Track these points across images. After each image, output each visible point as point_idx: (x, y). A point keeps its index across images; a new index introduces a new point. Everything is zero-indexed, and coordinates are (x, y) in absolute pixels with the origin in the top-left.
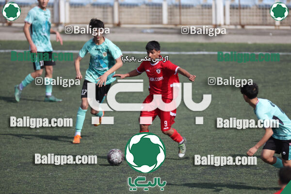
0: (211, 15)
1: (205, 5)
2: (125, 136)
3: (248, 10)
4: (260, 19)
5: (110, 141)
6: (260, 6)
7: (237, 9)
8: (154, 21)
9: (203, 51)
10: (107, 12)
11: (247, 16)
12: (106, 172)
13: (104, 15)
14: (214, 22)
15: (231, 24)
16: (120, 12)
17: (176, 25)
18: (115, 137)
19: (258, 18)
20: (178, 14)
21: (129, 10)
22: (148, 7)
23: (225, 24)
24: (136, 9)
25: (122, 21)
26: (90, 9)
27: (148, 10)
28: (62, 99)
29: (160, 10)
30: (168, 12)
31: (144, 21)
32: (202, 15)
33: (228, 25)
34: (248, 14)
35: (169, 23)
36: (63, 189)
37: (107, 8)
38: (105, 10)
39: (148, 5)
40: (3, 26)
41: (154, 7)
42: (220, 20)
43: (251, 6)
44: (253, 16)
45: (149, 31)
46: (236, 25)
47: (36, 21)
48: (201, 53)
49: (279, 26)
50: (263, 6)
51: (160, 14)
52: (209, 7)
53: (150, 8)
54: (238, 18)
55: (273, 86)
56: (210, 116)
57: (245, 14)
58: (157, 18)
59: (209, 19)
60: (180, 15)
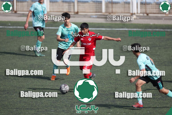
0: (130, 8)
1: (126, 2)
2: (80, 76)
3: (151, 5)
4: (157, 11)
5: (72, 79)
6: (157, 3)
7: (144, 4)
8: (98, 11)
9: (125, 28)
10: (71, 5)
11: (150, 8)
12: (70, 97)
13: (69, 7)
14: (131, 12)
15: (141, 13)
16: (78, 6)
17: (110, 13)
18: (75, 76)
19: (156, 10)
20: (111, 7)
21: (83, 4)
22: (94, 3)
23: (137, 13)
24: (87, 4)
25: (79, 11)
26: (61, 4)
27: (94, 5)
28: (45, 55)
29: (101, 5)
30: (105, 6)
31: (92, 11)
32: (125, 8)
33: (139, 14)
34: (151, 7)
35: (106, 12)
36: (45, 106)
37: (71, 3)
38: (70, 4)
39: (93, 2)
40: (12, 13)
41: (98, 3)
42: (135, 11)
43: (153, 3)
44: (153, 8)
45: (94, 16)
46: (143, 14)
47: (36, 10)
48: (124, 29)
49: (168, 14)
50: (159, 3)
51: (101, 7)
52: (129, 3)
53: (95, 4)
54: (145, 9)
55: (165, 48)
56: (129, 65)
57: (149, 7)
58: (99, 9)
59: (128, 10)
60: (112, 8)
